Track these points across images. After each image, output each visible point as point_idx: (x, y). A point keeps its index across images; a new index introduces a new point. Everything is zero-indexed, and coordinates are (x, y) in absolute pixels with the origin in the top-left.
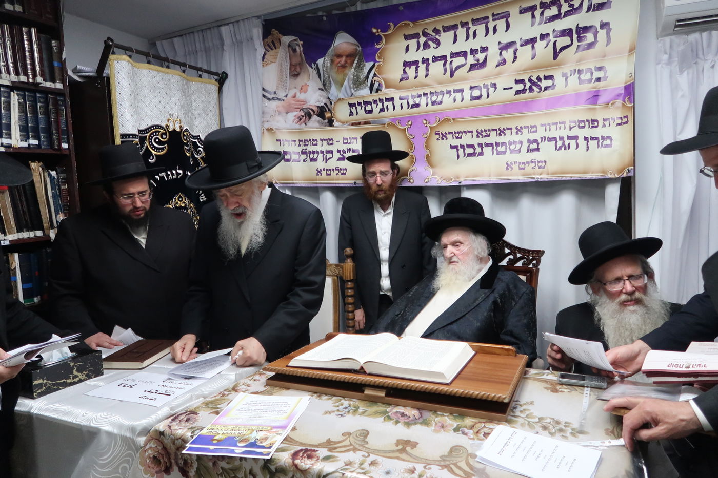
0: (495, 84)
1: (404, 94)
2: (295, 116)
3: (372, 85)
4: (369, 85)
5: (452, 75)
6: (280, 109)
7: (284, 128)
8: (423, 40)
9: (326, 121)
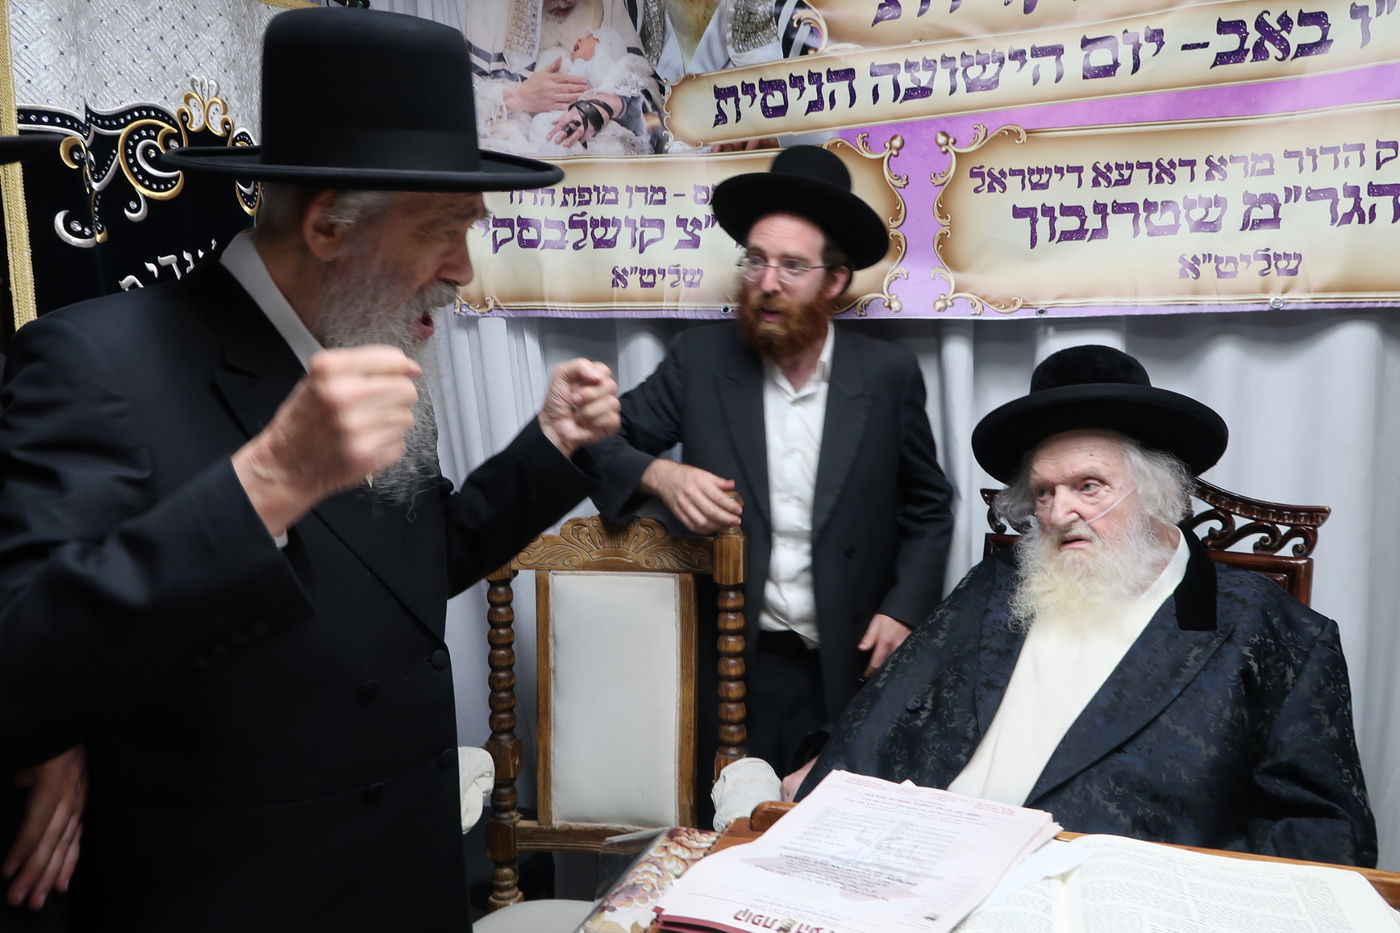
1: (884, 57)
2: (555, 123)
3: (791, 31)
4: (781, 35)
5: (1028, 8)
6: (513, 102)
9: (645, 139)
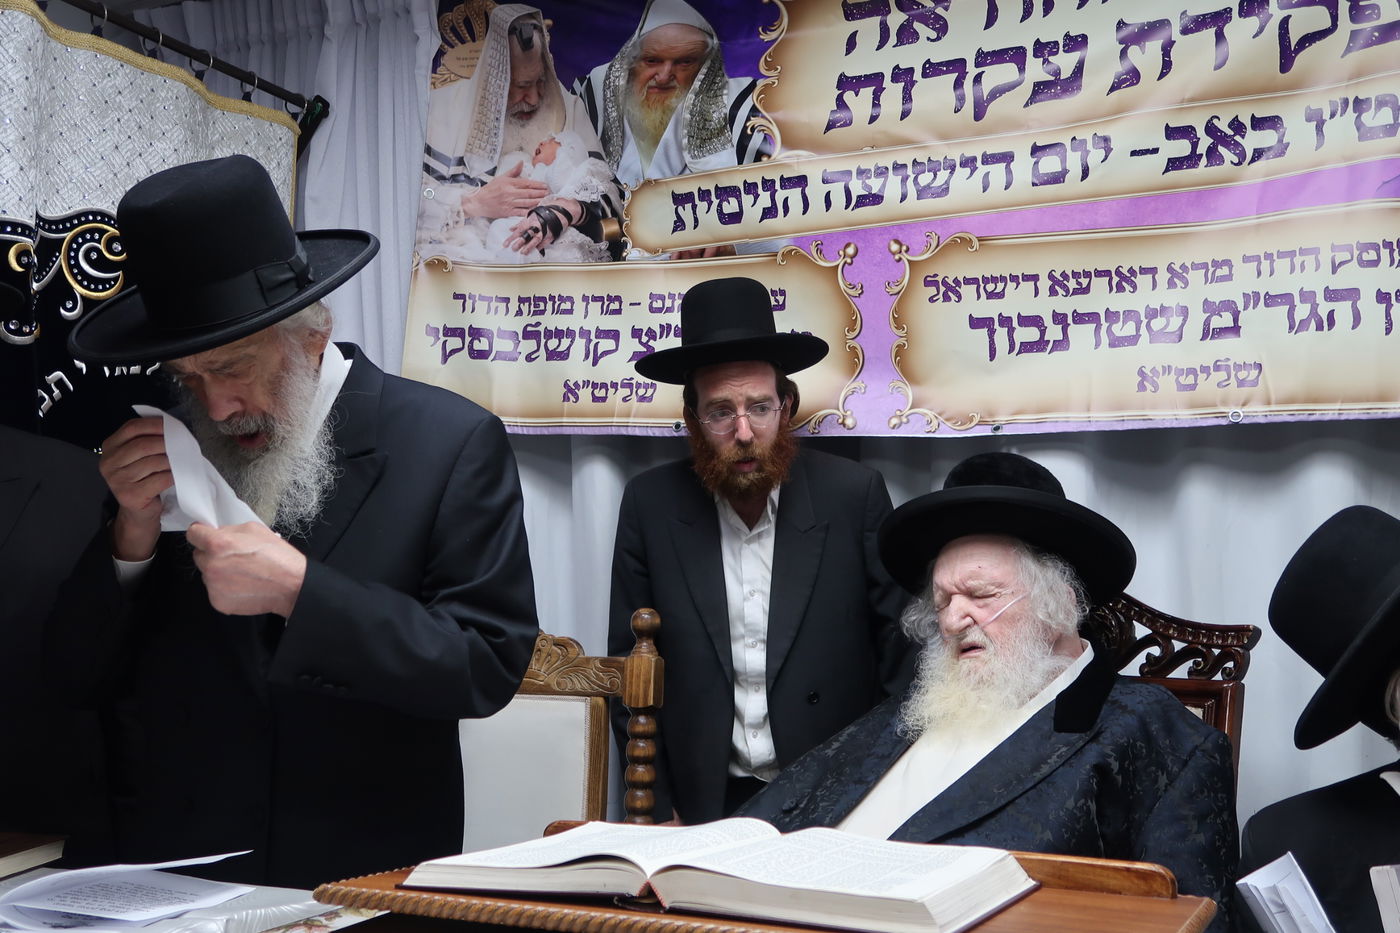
0: (1106, 140)
1: (836, 164)
2: (514, 229)
3: (744, 139)
4: (735, 141)
5: (979, 115)
6: (471, 207)
7: (479, 263)
8: (896, 19)
9: (604, 245)
